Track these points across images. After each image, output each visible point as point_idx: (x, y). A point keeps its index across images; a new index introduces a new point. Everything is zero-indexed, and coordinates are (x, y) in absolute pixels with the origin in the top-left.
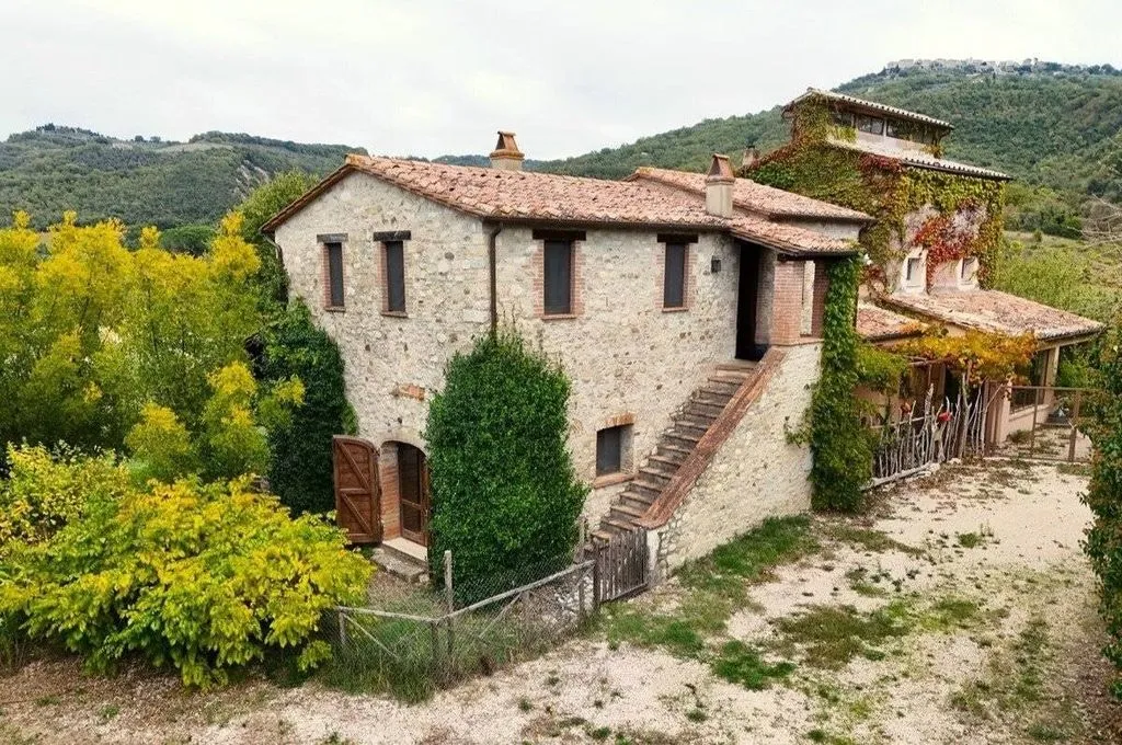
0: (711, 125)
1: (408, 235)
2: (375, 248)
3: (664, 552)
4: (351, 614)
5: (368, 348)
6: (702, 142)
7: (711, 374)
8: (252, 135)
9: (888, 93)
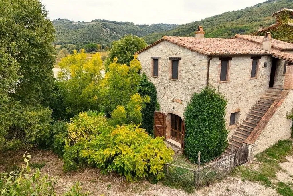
0: (227, 13)
1: (180, 59)
2: (169, 62)
3: (252, 151)
4: (170, 166)
5: (165, 88)
6: (224, 18)
7: (261, 96)
8: (106, 20)
9: (281, 3)
